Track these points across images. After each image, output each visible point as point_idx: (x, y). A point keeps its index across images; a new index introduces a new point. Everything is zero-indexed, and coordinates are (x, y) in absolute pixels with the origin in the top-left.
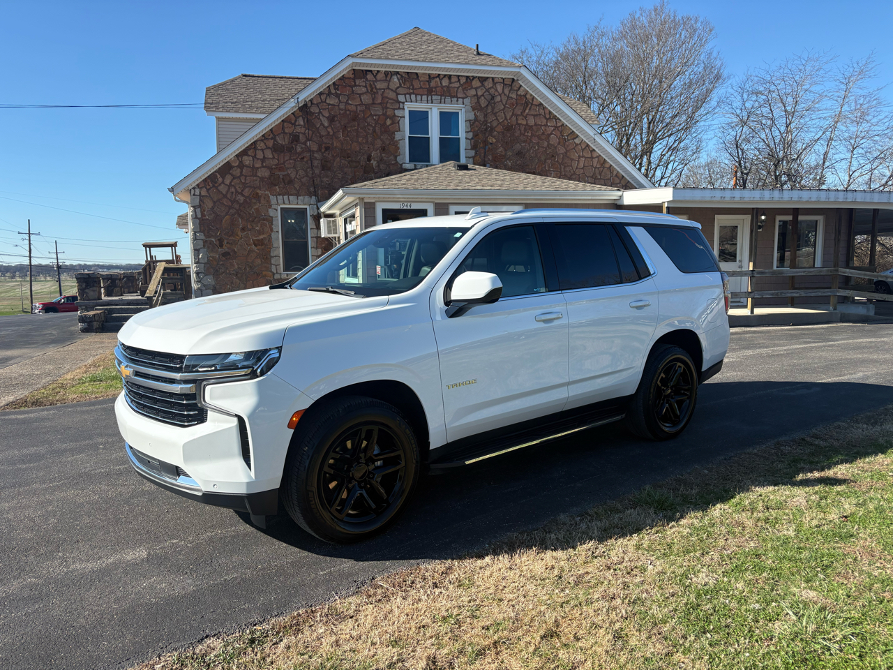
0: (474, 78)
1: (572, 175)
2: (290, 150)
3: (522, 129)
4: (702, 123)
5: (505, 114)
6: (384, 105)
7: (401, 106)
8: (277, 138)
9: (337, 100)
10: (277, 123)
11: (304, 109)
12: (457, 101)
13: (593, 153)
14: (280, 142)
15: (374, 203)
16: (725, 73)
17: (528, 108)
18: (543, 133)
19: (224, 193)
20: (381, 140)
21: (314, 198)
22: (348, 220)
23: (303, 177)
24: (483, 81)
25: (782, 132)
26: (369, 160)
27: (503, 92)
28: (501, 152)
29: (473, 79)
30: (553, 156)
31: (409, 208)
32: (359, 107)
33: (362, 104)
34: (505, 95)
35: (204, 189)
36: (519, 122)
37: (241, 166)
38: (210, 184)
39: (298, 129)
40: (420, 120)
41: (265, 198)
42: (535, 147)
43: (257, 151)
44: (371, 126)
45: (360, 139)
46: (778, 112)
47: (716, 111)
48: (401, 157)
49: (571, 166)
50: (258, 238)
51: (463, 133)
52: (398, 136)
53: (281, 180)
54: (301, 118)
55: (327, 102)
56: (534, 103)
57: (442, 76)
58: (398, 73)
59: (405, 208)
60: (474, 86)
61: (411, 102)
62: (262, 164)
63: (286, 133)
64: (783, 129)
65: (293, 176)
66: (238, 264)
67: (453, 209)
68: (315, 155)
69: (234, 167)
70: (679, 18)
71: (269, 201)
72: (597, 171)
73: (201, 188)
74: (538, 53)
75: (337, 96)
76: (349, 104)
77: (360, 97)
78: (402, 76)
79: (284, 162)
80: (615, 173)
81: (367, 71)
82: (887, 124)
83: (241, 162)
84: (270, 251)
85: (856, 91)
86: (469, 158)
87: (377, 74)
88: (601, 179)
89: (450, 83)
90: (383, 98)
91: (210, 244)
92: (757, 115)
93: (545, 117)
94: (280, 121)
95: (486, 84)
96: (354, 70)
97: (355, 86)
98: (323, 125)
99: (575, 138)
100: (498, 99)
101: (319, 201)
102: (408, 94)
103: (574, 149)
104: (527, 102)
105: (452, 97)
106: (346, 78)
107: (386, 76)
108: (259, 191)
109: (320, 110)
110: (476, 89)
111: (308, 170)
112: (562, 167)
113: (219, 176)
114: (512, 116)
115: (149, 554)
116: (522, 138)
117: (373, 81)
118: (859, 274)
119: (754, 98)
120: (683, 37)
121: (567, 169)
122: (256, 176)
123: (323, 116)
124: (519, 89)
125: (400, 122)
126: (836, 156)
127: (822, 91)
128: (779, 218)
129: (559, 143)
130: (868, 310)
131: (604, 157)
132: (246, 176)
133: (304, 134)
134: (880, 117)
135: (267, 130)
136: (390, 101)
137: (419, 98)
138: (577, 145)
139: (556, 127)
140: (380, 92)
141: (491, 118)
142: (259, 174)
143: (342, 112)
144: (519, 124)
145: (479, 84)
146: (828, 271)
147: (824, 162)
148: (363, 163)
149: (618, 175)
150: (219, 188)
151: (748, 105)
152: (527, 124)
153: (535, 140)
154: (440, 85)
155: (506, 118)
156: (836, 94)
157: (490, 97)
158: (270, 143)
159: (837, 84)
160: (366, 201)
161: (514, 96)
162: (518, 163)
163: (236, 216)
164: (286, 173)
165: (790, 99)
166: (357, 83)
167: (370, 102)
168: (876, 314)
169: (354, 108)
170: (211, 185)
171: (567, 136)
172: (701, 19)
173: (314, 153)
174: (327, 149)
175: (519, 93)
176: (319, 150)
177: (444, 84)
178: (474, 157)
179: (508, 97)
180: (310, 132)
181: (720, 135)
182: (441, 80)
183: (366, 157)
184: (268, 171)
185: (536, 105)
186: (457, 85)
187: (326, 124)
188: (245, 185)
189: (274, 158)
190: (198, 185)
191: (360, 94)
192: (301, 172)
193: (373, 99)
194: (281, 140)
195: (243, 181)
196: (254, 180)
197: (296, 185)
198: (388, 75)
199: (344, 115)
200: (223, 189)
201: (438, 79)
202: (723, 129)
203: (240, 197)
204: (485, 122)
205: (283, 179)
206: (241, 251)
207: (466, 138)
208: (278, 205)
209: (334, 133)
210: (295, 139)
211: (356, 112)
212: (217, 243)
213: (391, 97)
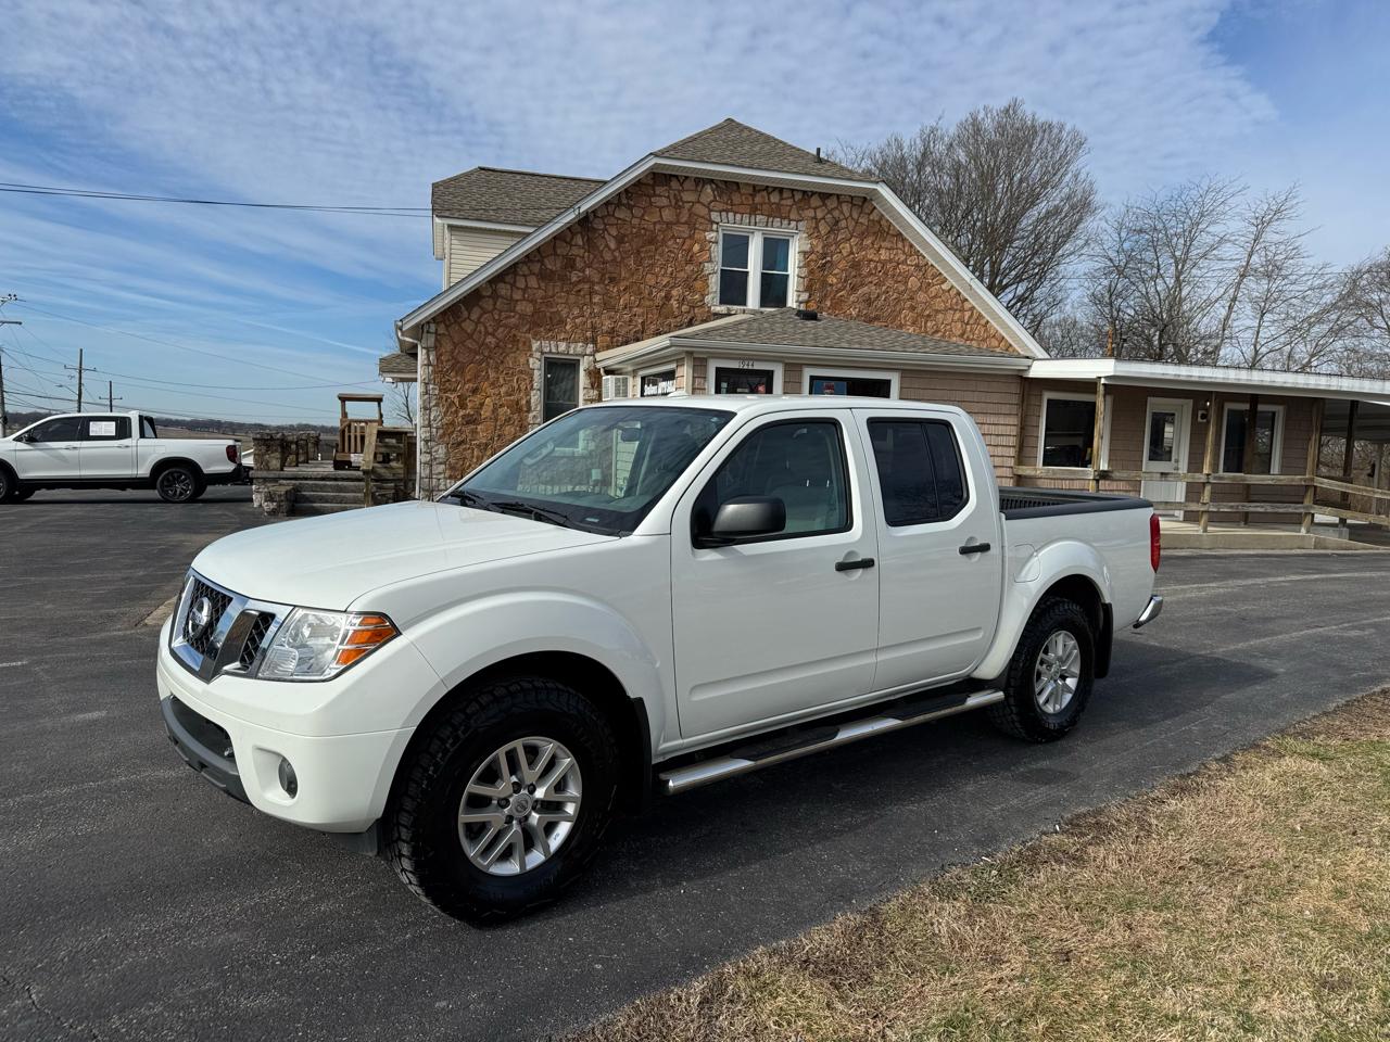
0: (813, 193)
2: (564, 279)
3: (872, 265)
5: (851, 246)
6: (690, 223)
7: (714, 226)
8: (546, 260)
9: (629, 214)
10: (548, 240)
11: (585, 221)
12: (789, 224)
13: (965, 303)
14: (549, 267)
15: (705, 360)
17: (882, 239)
18: (899, 274)
19: (469, 331)
20: (686, 272)
21: (590, 346)
23: (578, 317)
24: (825, 199)
25: (1169, 286)
26: (668, 297)
27: (851, 215)
28: (844, 296)
29: (812, 195)
30: (912, 306)
31: (750, 367)
33: (662, 221)
34: (853, 219)
35: (443, 325)
36: (870, 257)
37: (495, 296)
38: (451, 319)
39: (575, 251)
40: (736, 248)
41: (524, 343)
42: (888, 292)
43: (518, 278)
44: (673, 251)
45: (657, 269)
46: (1165, 260)
50: (512, 398)
51: (793, 268)
52: (706, 268)
53: (549, 320)
54: (579, 236)
55: (616, 215)
56: (891, 231)
57: (771, 189)
58: (712, 181)
59: (746, 367)
60: (813, 206)
61: (728, 222)
62: (523, 296)
63: (558, 256)
64: (1171, 282)
65: (564, 314)
67: (808, 373)
68: (596, 288)
69: (484, 297)
70: (1037, 122)
71: (529, 348)
73: (438, 324)
75: (630, 208)
76: (644, 220)
77: (660, 211)
78: (717, 186)
79: (553, 297)
81: (671, 175)
82: (1309, 283)
83: (494, 291)
84: (526, 416)
85: (1270, 236)
86: (801, 302)
87: (684, 181)
89: (781, 198)
90: (691, 214)
91: (446, 401)
92: (1138, 261)
93: (904, 253)
94: (552, 238)
95: (828, 202)
96: (654, 173)
97: (655, 195)
98: (610, 249)
99: (943, 283)
100: (843, 224)
101: (598, 351)
102: (724, 211)
103: (940, 297)
104: (882, 230)
105: (782, 218)
106: (642, 184)
107: (697, 185)
108: (516, 333)
109: (606, 225)
110: (815, 209)
111: (585, 306)
113: (463, 308)
116: (872, 279)
117: (679, 191)
118: (1339, 486)
119: (1135, 237)
122: (514, 311)
123: (609, 234)
124: (872, 212)
125: (710, 249)
127: (1224, 233)
128: (1228, 406)
129: (920, 289)
130: (1340, 534)
131: (980, 310)
132: (501, 312)
133: (583, 257)
134: (1300, 273)
135: (532, 249)
136: (700, 220)
137: (738, 216)
138: (944, 292)
139: (917, 266)
140: (687, 206)
141: (832, 249)
142: (518, 308)
143: (634, 230)
144: (869, 260)
145: (819, 203)
146: (1301, 479)
147: (1224, 330)
148: (658, 301)
149: (996, 335)
150: (463, 325)
151: (1126, 245)
152: (880, 261)
153: (890, 282)
154: (767, 200)
155: (853, 253)
156: (1242, 239)
157: (833, 221)
158: (536, 267)
159: (1246, 224)
160: (696, 356)
161: (864, 220)
162: (865, 312)
163: (483, 365)
164: (555, 310)
165: (1182, 241)
166: (657, 192)
167: (674, 219)
169: (650, 226)
171: (932, 279)
173: (594, 285)
174: (612, 280)
175: (871, 218)
176: (602, 281)
177: (773, 200)
178: (807, 302)
179: (857, 222)
180: (591, 256)
182: (769, 194)
183: (662, 293)
184: (531, 305)
185: (893, 236)
186: (789, 202)
187: (613, 245)
188: (498, 324)
189: (540, 288)
190: (434, 319)
191: (661, 208)
192: (575, 310)
193: (678, 215)
194: (550, 264)
195: (497, 317)
196: (509, 317)
197: (568, 327)
198: (701, 181)
199: (637, 235)
200: (468, 326)
201: (765, 193)
202: (1092, 277)
203: (489, 339)
204: (824, 255)
205: (551, 318)
206: (488, 414)
207: (798, 276)
208: (542, 353)
209: (623, 258)
210: (570, 264)
211: (653, 232)
212: (456, 401)
213: (702, 214)
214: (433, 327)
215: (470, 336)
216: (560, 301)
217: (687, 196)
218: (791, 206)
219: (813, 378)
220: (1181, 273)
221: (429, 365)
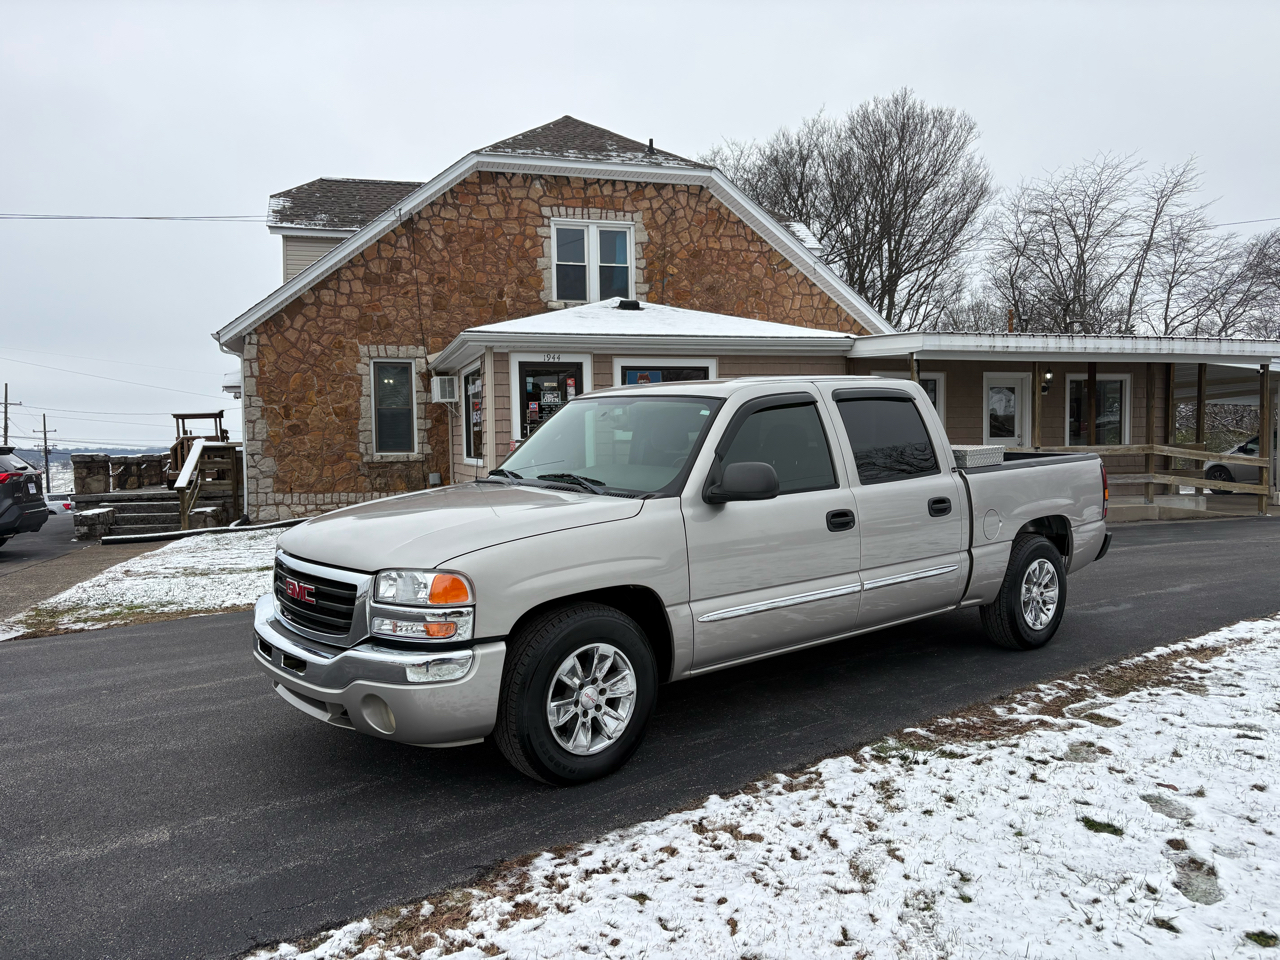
0: (647, 184)
1: (784, 318)
2: (388, 281)
3: (715, 254)
4: (963, 254)
5: (690, 235)
6: (521, 219)
7: (546, 221)
8: (370, 264)
9: (455, 213)
10: (370, 244)
11: (409, 224)
12: (624, 216)
13: (814, 287)
14: (374, 270)
15: (506, 355)
16: (992, 185)
17: (722, 227)
18: (744, 262)
19: (293, 339)
20: (518, 269)
21: (421, 348)
22: (470, 378)
23: (407, 320)
24: (660, 189)
25: (1072, 265)
26: (501, 295)
27: (688, 204)
28: (685, 286)
29: (646, 186)
30: (757, 292)
31: (556, 360)
32: (486, 224)
33: (491, 219)
34: (690, 208)
35: (264, 336)
36: (710, 245)
37: (318, 303)
38: (273, 328)
39: (400, 253)
40: (572, 242)
41: (351, 349)
42: (732, 280)
43: (341, 283)
44: (504, 249)
45: (488, 268)
46: (1066, 238)
47: (982, 236)
48: (546, 291)
49: (783, 306)
50: (340, 405)
51: (632, 260)
52: (541, 262)
53: (376, 324)
54: (404, 238)
55: (442, 215)
56: (731, 219)
57: (603, 182)
58: (541, 176)
59: (551, 360)
60: (647, 196)
61: (560, 216)
62: (348, 301)
63: (383, 258)
64: (1073, 261)
65: (392, 314)
66: (311, 441)
67: (618, 365)
68: (424, 289)
69: (307, 305)
70: (928, 110)
71: (357, 353)
72: (819, 313)
73: (259, 334)
74: (736, 154)
75: (456, 207)
76: (472, 218)
77: (488, 209)
78: (547, 181)
79: (379, 300)
80: (843, 316)
81: (497, 173)
82: (1216, 254)
83: (318, 297)
84: (357, 424)
85: (1171, 209)
86: (641, 294)
87: (511, 178)
88: (824, 324)
89: (614, 191)
90: (520, 211)
91: (271, 412)
92: (1037, 241)
93: (746, 239)
94: (374, 241)
95: (664, 192)
96: (480, 171)
97: (482, 193)
98: (437, 249)
99: (788, 268)
100: (681, 213)
101: (429, 353)
102: (555, 205)
103: (787, 282)
104: (722, 218)
105: (617, 210)
106: (468, 183)
107: (525, 181)
108: (342, 339)
109: (431, 226)
110: (650, 199)
111: (414, 309)
112: (771, 307)
113: (285, 317)
114: (700, 238)
115: (173, 836)
116: (714, 267)
117: (507, 188)
118: (1183, 453)
119: (1032, 218)
120: (933, 135)
121: (778, 310)
122: (339, 317)
123: (436, 235)
124: (710, 199)
125: (544, 244)
126: (1146, 298)
127: (1125, 209)
128: (1070, 377)
129: (766, 275)
130: (1197, 503)
131: (828, 293)
132: (325, 318)
133: (409, 259)
134: (1206, 245)
135: (356, 254)
136: (530, 215)
137: (570, 211)
138: (792, 276)
139: (761, 252)
140: (516, 203)
141: (671, 239)
142: (344, 313)
143: (462, 229)
144: (711, 249)
145: (654, 193)
146: (1139, 448)
147: (1131, 306)
148: (491, 300)
149: (848, 318)
150: (287, 334)
151: (1025, 228)
152: (721, 249)
153: (732, 270)
154: (599, 194)
155: (692, 241)
156: (1145, 214)
157: (670, 211)
158: (361, 272)
159: (1146, 199)
160: (495, 350)
161: (703, 209)
162: (709, 301)
163: (309, 373)
164: (382, 313)
165: (1081, 219)
166: (484, 190)
167: (503, 215)
168: (1208, 509)
169: (478, 224)
170: (275, 330)
171: (777, 265)
172: (958, 113)
173: (422, 286)
174: (441, 280)
175: (710, 205)
176: (430, 281)
177: (605, 193)
178: (647, 294)
179: (695, 211)
180: (418, 257)
181: (988, 267)
182: (601, 187)
183: (496, 292)
184: (356, 310)
185: (734, 223)
186: (623, 194)
187: (440, 246)
188: (322, 331)
189: (365, 292)
190: (255, 330)
191: (488, 206)
192: (404, 313)
193: (507, 213)
194: (375, 267)
195: (320, 324)
196: (336, 323)
197: (396, 330)
198: (528, 179)
199: (466, 234)
200: (291, 335)
201: (597, 186)
202: (992, 261)
203: (315, 346)
204: (663, 246)
205: (378, 322)
206: (315, 423)
207: (637, 267)
208: (371, 358)
209: (451, 258)
210: (396, 266)
211: (482, 230)
212: (282, 412)
213: (532, 210)
214: (255, 338)
215: (294, 345)
216: (388, 304)
217: (514, 193)
218: (625, 198)
219: (625, 369)
220: (1083, 252)
221: (252, 376)
